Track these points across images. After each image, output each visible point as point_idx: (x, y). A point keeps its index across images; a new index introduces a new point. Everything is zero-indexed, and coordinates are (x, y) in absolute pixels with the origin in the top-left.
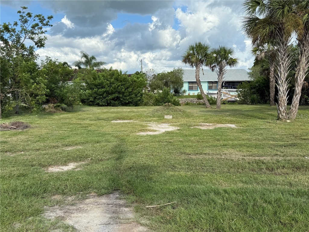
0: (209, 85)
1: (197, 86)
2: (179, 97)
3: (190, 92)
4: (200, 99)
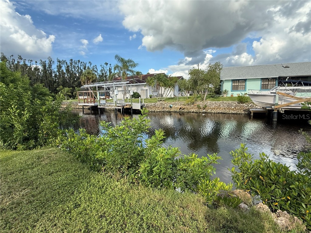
0: (263, 83)
1: (245, 85)
2: (215, 99)
3: (233, 92)
4: (242, 102)
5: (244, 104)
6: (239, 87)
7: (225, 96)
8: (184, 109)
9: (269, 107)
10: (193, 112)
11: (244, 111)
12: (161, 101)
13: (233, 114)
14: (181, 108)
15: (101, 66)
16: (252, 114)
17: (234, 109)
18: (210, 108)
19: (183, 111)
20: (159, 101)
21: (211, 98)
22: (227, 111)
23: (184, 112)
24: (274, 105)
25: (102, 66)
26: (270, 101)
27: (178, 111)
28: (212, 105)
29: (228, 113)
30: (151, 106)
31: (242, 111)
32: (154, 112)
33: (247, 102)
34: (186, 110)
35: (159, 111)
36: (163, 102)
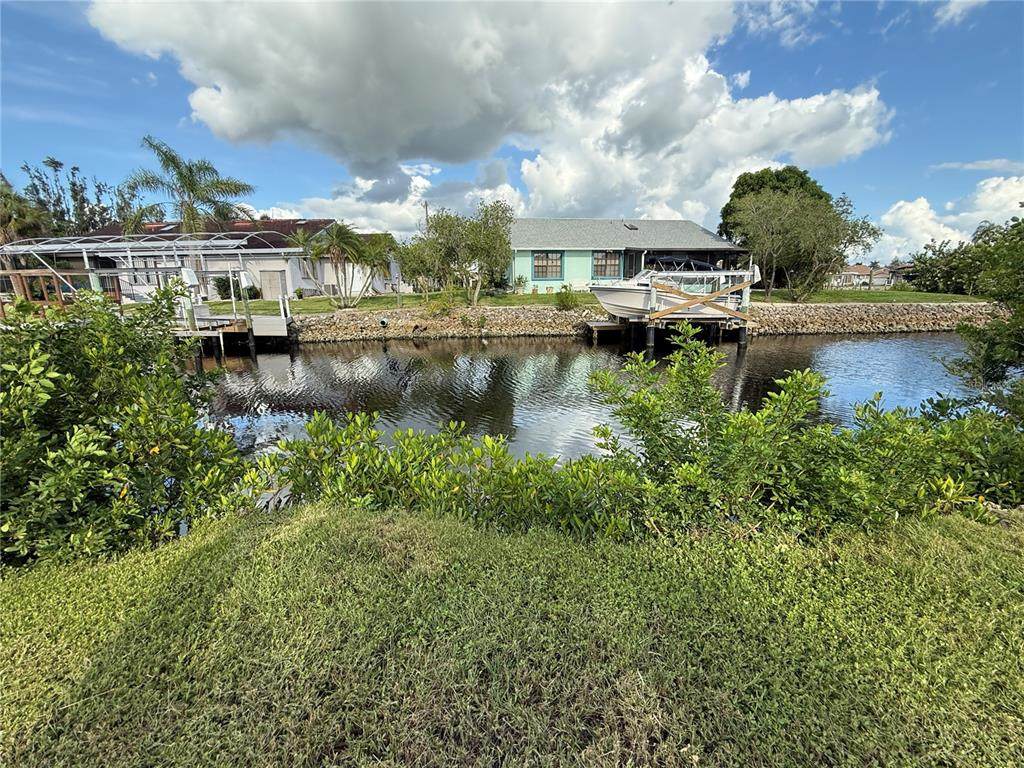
0: (595, 262)
1: (561, 266)
2: (500, 300)
3: (536, 283)
4: (568, 308)
5: (572, 312)
6: (549, 269)
7: (520, 292)
8: (425, 329)
9: (634, 317)
10: (453, 337)
11: (573, 327)
12: (346, 307)
13: (553, 336)
14: (416, 327)
15: (26, 169)
16: (595, 335)
17: (554, 325)
18: (496, 324)
19: (425, 334)
20: (340, 308)
21: (489, 298)
22: (538, 330)
23: (428, 338)
24: (645, 311)
25: (32, 171)
26: (637, 302)
27: (410, 334)
28: (497, 316)
29: (541, 336)
30: (319, 322)
31: (570, 327)
32: (334, 341)
33: (577, 306)
34: (432, 333)
35: (348, 337)
36: (358, 312)
